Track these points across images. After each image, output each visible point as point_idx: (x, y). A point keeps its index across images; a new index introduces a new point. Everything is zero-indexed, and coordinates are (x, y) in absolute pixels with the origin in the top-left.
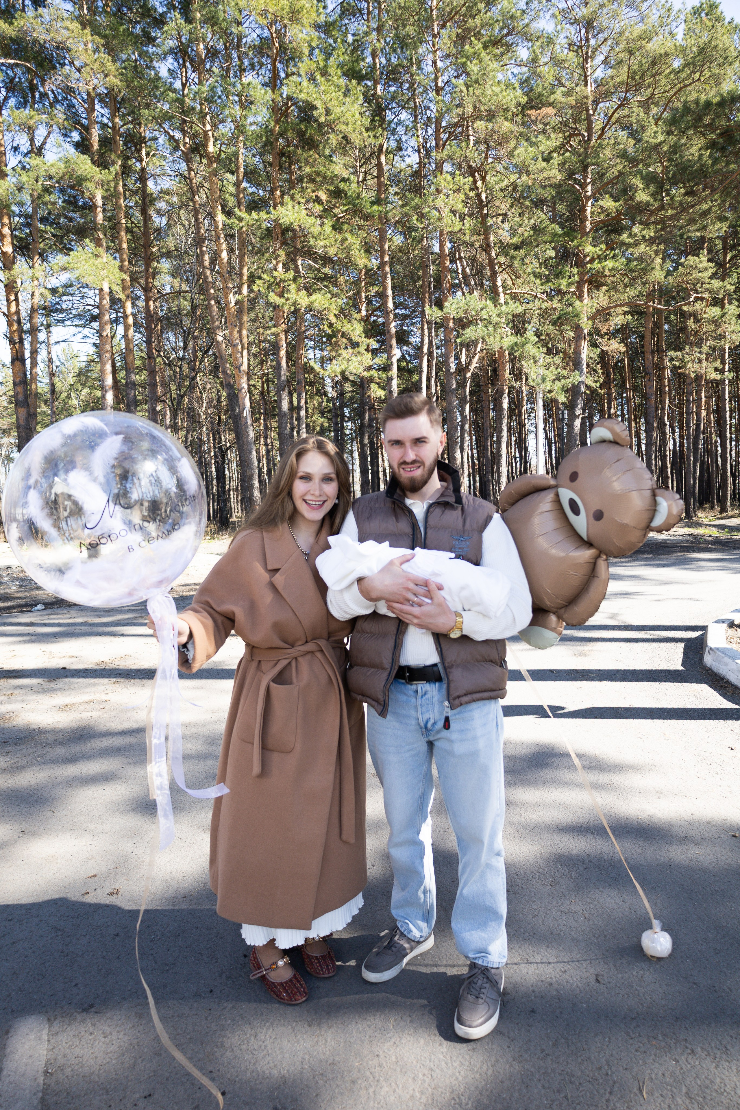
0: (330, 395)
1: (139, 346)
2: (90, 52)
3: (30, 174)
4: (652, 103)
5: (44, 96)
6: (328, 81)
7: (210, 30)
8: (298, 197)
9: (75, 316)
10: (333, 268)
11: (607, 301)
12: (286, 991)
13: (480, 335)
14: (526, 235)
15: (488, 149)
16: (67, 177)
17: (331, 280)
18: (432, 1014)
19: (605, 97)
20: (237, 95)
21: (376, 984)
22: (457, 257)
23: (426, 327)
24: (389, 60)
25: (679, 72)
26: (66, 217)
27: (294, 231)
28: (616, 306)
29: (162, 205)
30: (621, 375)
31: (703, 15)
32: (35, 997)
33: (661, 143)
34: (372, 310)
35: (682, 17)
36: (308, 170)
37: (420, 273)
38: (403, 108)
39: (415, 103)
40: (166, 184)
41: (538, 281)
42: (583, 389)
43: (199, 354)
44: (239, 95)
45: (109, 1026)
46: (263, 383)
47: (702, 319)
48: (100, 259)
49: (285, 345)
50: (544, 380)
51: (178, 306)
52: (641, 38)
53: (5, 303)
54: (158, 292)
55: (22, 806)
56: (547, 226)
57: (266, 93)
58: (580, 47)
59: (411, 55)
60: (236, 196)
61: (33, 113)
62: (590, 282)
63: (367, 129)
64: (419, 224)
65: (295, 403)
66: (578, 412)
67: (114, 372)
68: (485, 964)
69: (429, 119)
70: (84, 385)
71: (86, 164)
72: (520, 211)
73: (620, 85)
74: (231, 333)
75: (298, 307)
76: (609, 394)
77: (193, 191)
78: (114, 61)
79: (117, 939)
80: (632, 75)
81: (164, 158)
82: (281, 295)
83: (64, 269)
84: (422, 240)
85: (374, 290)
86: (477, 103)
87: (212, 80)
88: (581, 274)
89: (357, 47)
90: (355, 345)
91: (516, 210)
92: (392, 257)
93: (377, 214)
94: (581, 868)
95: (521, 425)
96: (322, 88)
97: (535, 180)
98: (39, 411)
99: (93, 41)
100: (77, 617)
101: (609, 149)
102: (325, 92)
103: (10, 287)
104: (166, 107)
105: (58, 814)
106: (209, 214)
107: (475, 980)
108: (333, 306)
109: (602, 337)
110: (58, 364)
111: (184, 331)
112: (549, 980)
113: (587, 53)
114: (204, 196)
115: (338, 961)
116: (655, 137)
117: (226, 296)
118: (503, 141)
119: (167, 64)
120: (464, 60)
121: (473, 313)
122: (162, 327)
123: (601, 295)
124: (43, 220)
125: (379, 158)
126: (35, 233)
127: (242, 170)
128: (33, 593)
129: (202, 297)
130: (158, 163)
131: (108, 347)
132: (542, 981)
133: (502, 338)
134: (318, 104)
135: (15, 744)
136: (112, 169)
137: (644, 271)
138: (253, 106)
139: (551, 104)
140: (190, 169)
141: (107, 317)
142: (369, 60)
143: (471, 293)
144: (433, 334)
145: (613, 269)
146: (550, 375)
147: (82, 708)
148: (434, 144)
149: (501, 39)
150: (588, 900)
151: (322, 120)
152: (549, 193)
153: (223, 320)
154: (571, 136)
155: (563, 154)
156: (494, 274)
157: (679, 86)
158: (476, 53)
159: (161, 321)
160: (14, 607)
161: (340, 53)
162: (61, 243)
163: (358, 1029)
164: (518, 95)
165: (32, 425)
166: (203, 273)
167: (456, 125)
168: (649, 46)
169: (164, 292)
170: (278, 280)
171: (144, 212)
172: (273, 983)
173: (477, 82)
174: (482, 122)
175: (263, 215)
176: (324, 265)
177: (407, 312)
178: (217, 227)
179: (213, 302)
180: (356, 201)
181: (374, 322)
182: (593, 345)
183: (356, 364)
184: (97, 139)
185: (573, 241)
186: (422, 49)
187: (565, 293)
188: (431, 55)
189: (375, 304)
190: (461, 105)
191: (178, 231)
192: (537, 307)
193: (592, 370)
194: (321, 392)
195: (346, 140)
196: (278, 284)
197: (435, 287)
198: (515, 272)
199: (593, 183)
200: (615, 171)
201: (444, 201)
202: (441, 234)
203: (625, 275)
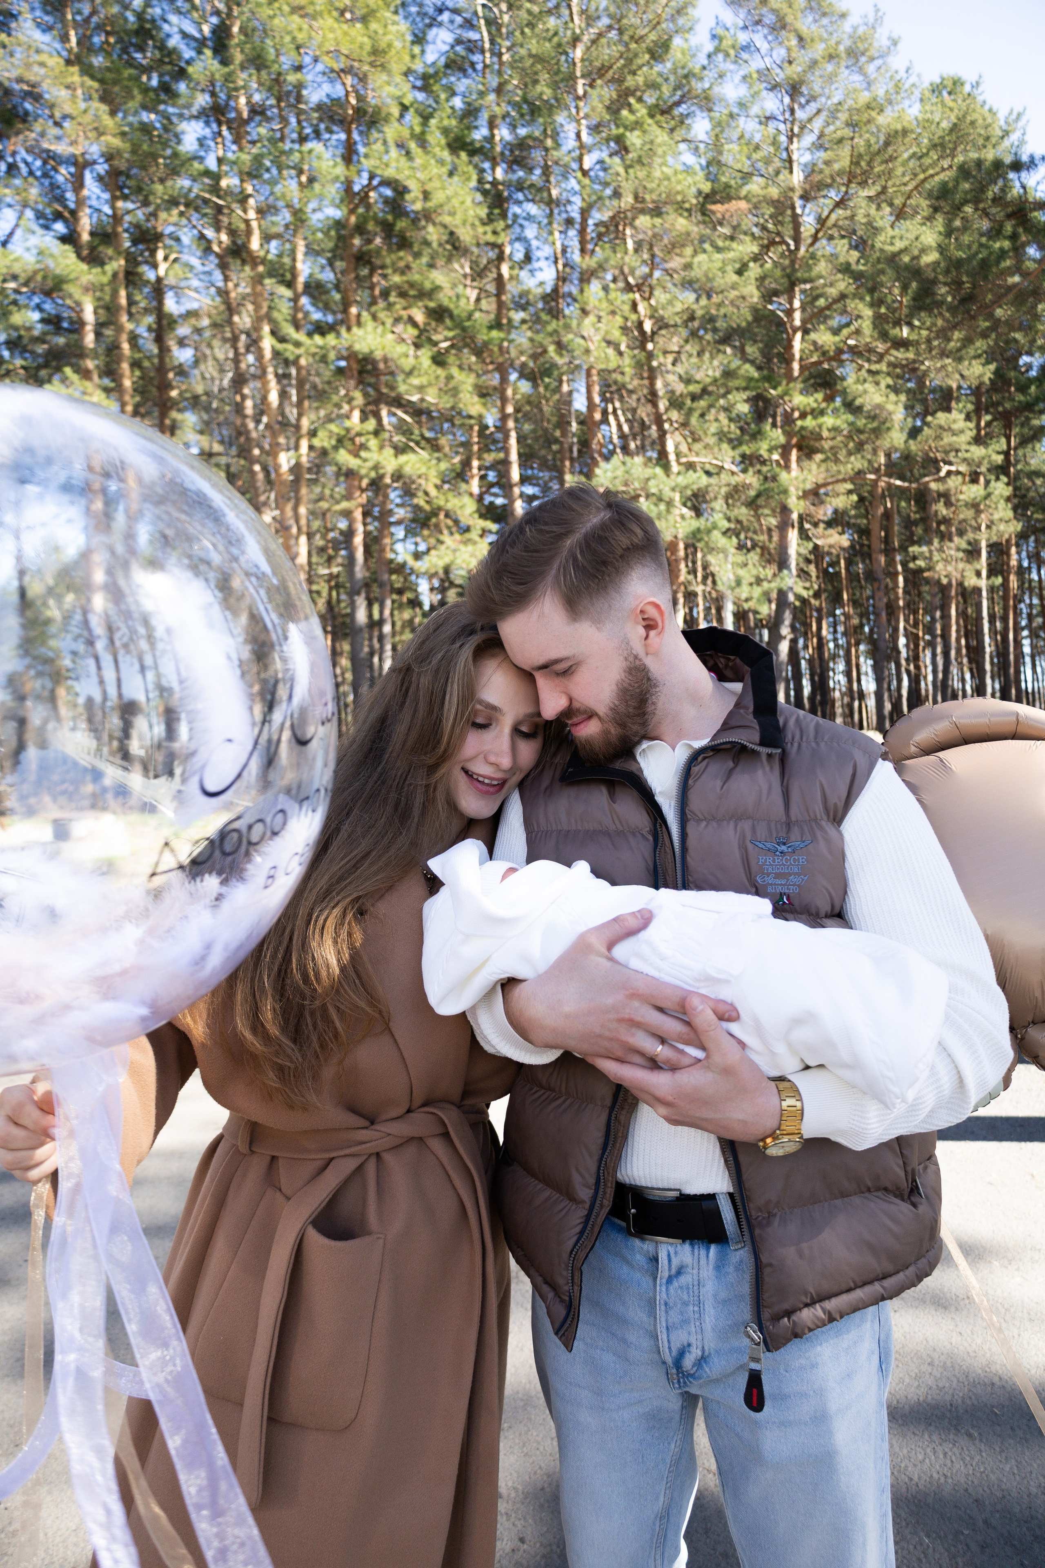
0: (426, 607)
2: (77, 100)
4: (884, 201)
6: (427, 153)
7: (254, 78)
8: (382, 315)
10: (432, 427)
11: (822, 476)
14: (708, 380)
15: (654, 258)
16: (39, 277)
17: (429, 441)
19: (819, 191)
20: (294, 168)
22: (610, 409)
24: (514, 132)
25: (921, 157)
27: (374, 362)
28: (837, 481)
29: (185, 331)
30: (832, 584)
31: (945, 93)
33: (901, 251)
34: (487, 486)
35: (917, 94)
36: (397, 279)
37: (558, 433)
38: (534, 200)
39: (550, 195)
40: (193, 301)
41: (724, 445)
42: (791, 597)
44: (298, 168)
46: (331, 589)
47: (957, 501)
49: (361, 532)
50: (738, 583)
52: (868, 107)
56: (739, 368)
57: (335, 166)
59: (544, 124)
60: (292, 317)
62: (800, 448)
63: (484, 224)
64: (557, 360)
65: (376, 616)
66: (784, 631)
69: (569, 222)
71: (66, 257)
72: (698, 348)
73: (840, 173)
74: (283, 512)
75: (381, 471)
76: (820, 608)
77: (231, 309)
78: (113, 113)
80: (857, 157)
81: (191, 266)
82: (357, 456)
84: (559, 385)
85: (490, 458)
86: (640, 190)
87: (257, 146)
88: (788, 435)
89: (470, 112)
90: (464, 529)
91: (692, 348)
92: (517, 410)
93: (496, 343)
96: (418, 162)
97: (719, 304)
99: (83, 85)
101: (824, 261)
102: (425, 167)
104: (190, 185)
106: (252, 341)
108: (433, 473)
109: (816, 525)
113: (792, 130)
114: (246, 317)
116: (892, 244)
117: (276, 457)
118: (674, 247)
120: (621, 131)
121: (637, 485)
123: (814, 467)
125: (498, 268)
127: (301, 282)
129: (242, 462)
130: (181, 272)
133: (677, 522)
134: (412, 184)
136: (108, 268)
137: (877, 432)
138: (317, 186)
139: (742, 198)
140: (226, 279)
142: (485, 131)
143: (631, 458)
145: (835, 429)
146: (747, 575)
148: (577, 249)
149: (672, 107)
151: (418, 207)
152: (742, 320)
153: (273, 496)
154: (772, 243)
155: (761, 266)
156: (663, 434)
157: (921, 176)
158: (637, 122)
161: (444, 115)
164: (698, 180)
166: (244, 425)
167: (609, 224)
168: (881, 120)
170: (352, 433)
171: (160, 341)
173: (640, 161)
174: (647, 218)
175: (331, 339)
176: (418, 423)
178: (260, 357)
179: (257, 468)
180: (467, 324)
181: (491, 503)
182: (804, 535)
183: (466, 556)
184: (88, 228)
185: (775, 388)
186: (560, 118)
187: (763, 463)
188: (574, 124)
189: (492, 476)
190: (617, 194)
191: (209, 368)
192: (724, 482)
193: (803, 574)
194: (415, 603)
195: (453, 238)
196: (352, 440)
197: (579, 451)
198: (692, 433)
199: (803, 308)
200: (833, 292)
201: (593, 325)
202: (589, 374)
203: (850, 437)
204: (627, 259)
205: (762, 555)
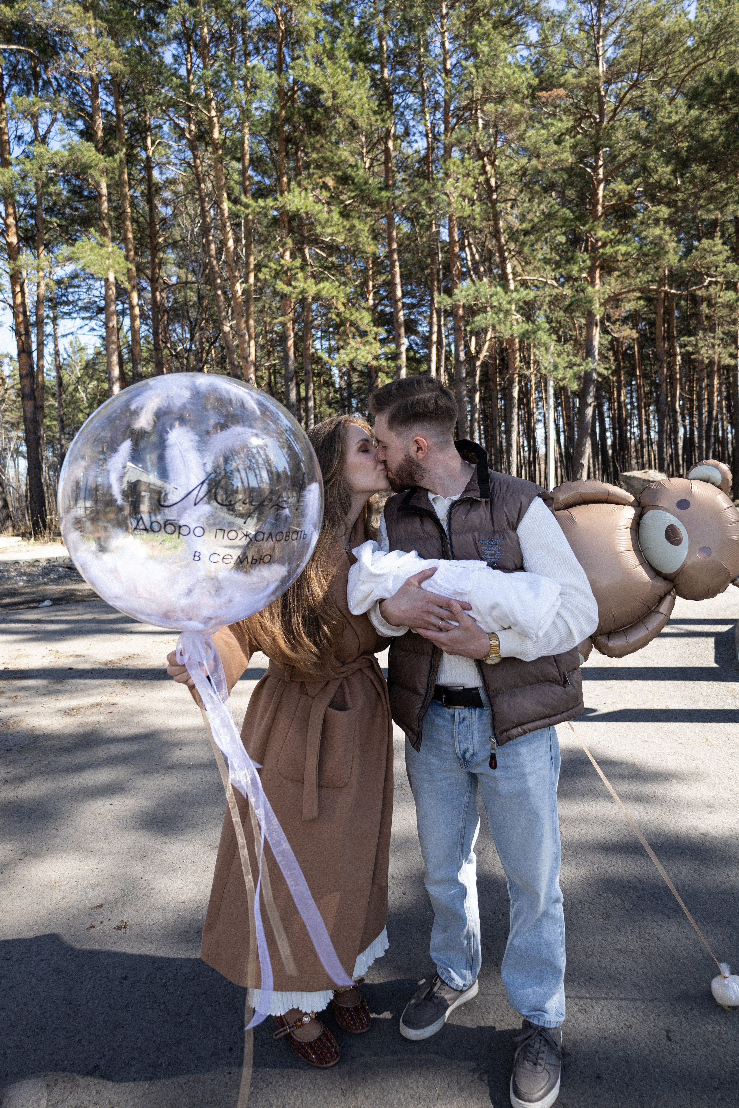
0: (337, 386)
1: (146, 337)
2: (93, 37)
3: (34, 161)
4: (666, 83)
5: (47, 83)
6: (335, 64)
7: (213, 13)
8: (304, 183)
9: (81, 308)
10: (339, 257)
11: (618, 287)
12: (315, 1053)
13: (491, 322)
14: (536, 220)
15: (497, 133)
16: (71, 165)
17: (338, 269)
18: (482, 1080)
19: (618, 77)
20: (242, 79)
21: (417, 1042)
22: (466, 243)
23: (435, 315)
24: (396, 43)
25: (693, 50)
26: (71, 208)
27: (301, 219)
28: (628, 292)
29: (167, 195)
30: (630, 362)
32: (33, 1056)
33: (676, 123)
34: (380, 299)
36: (314, 156)
37: (429, 261)
38: (411, 92)
39: (423, 87)
40: (172, 172)
41: (548, 267)
42: (595, 376)
43: (206, 346)
44: (245, 79)
45: (116, 1094)
46: (270, 375)
47: (716, 303)
48: (105, 249)
49: (292, 335)
50: (556, 368)
51: (185, 297)
52: (654, 15)
53: (11, 295)
54: (165, 283)
55: (24, 823)
56: (558, 211)
57: (271, 76)
58: (592, 27)
59: (418, 36)
60: (242, 184)
61: (36, 99)
62: (602, 268)
63: (375, 113)
64: (427, 210)
65: (303, 394)
66: (590, 400)
67: (121, 363)
68: (541, 1024)
69: (437, 103)
70: (91, 378)
71: (90, 151)
72: (529, 196)
73: (633, 64)
74: (238, 324)
75: (306, 295)
76: (619, 381)
77: (199, 179)
78: (117, 46)
79: (125, 983)
80: (645, 52)
81: (170, 147)
82: (289, 284)
83: (69, 259)
84: (430, 227)
85: (381, 279)
86: (487, 85)
87: (217, 64)
88: (593, 259)
89: (364, 29)
90: (363, 334)
91: (525, 196)
92: (399, 246)
93: (385, 200)
94: (634, 897)
95: (530, 414)
96: (329, 71)
97: (545, 164)
98: (47, 403)
99: (95, 25)
100: (85, 613)
101: (620, 131)
102: (333, 75)
103: (15, 278)
104: (171, 94)
105: (62, 833)
106: (215, 203)
107: (531, 1043)
108: (341, 295)
109: (614, 323)
110: (65, 356)
111: (191, 323)
112: (613, 1037)
113: (598, 33)
114: (210, 185)
115: (372, 1012)
116: (669, 117)
117: (233, 285)
118: (513, 123)
119: (171, 48)
120: (473, 41)
121: (483, 300)
122: (168, 318)
123: (613, 281)
124: (49, 210)
125: (386, 143)
126: (40, 223)
127: (248, 157)
128: (40, 588)
129: (209, 287)
130: (163, 153)
131: (114, 338)
132: (605, 1038)
133: (512, 325)
134: (325, 87)
135: (19, 752)
136: (116, 156)
137: (658, 255)
138: (258, 91)
139: (561, 86)
140: (195, 157)
141: (113, 308)
142: (375, 43)
143: (480, 279)
144: (442, 323)
145: (627, 254)
146: (562, 362)
147: (88, 712)
148: (442, 127)
149: (511, 19)
150: (647, 936)
151: (329, 103)
152: (560, 178)
153: (230, 311)
154: (583, 117)
155: (574, 137)
156: (503, 261)
157: (693, 64)
158: (485, 34)
159: (168, 312)
160: (20, 603)
161: (347, 35)
162: (67, 234)
163: (399, 1099)
164: (530, 77)
165: (39, 417)
166: (210, 262)
167: (465, 108)
168: (663, 24)
169: (171, 283)
170: (285, 268)
171: (150, 201)
172: (300, 1043)
173: (487, 63)
174: (492, 105)
175: (270, 202)
176: (330, 255)
177: (414, 301)
178: (223, 215)
179: (219, 292)
180: (364, 187)
181: (382, 311)
182: (605, 331)
183: (364, 353)
184: (101, 127)
185: (584, 225)
186: (430, 31)
187: (576, 280)
188: (439, 36)
189: (383, 293)
190: (470, 87)
191: (184, 221)
192: (547, 293)
193: (604, 358)
194: (329, 383)
195: (353, 125)
196: (285, 272)
197: (444, 274)
198: (525, 258)
199: (605, 166)
200: (627, 153)
201: (453, 185)
202: (450, 220)
203: (638, 259)
204: (478, 134)
205: (574, 346)
